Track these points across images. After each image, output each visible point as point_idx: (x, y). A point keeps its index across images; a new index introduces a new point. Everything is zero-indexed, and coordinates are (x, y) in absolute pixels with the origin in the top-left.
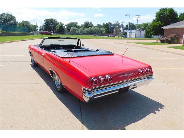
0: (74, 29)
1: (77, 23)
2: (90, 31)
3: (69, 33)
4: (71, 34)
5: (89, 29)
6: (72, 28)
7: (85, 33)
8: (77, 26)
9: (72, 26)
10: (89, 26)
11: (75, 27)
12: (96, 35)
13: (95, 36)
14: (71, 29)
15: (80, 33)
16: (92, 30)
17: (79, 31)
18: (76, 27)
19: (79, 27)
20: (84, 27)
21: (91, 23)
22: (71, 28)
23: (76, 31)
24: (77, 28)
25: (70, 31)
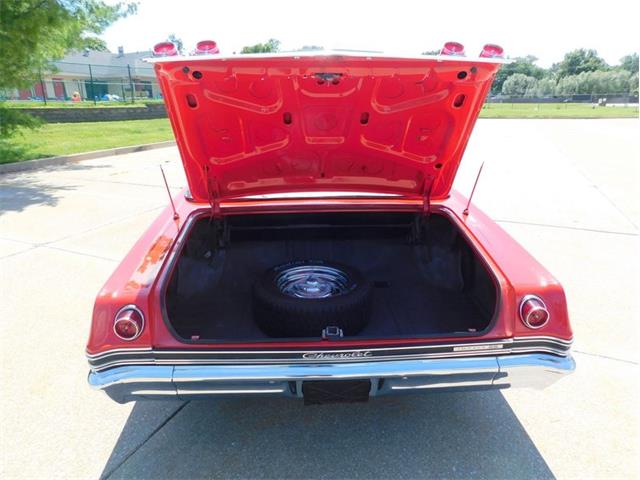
0: (516, 83)
1: (535, 59)
2: (587, 86)
3: (499, 96)
4: (504, 101)
5: (582, 77)
6: (511, 80)
7: (563, 94)
8: (533, 70)
9: (511, 73)
10: (583, 65)
11: (522, 75)
12: (606, 102)
13: (603, 104)
14: (506, 82)
15: (539, 95)
16: (596, 82)
17: (539, 91)
18: (528, 74)
19: (539, 74)
20: (561, 70)
21: (592, 54)
22: (506, 79)
23: (525, 88)
24: (530, 79)
25: (504, 88)
